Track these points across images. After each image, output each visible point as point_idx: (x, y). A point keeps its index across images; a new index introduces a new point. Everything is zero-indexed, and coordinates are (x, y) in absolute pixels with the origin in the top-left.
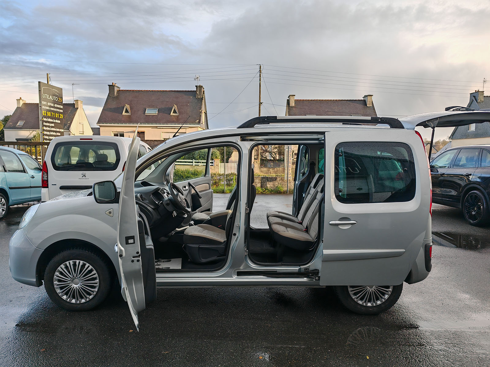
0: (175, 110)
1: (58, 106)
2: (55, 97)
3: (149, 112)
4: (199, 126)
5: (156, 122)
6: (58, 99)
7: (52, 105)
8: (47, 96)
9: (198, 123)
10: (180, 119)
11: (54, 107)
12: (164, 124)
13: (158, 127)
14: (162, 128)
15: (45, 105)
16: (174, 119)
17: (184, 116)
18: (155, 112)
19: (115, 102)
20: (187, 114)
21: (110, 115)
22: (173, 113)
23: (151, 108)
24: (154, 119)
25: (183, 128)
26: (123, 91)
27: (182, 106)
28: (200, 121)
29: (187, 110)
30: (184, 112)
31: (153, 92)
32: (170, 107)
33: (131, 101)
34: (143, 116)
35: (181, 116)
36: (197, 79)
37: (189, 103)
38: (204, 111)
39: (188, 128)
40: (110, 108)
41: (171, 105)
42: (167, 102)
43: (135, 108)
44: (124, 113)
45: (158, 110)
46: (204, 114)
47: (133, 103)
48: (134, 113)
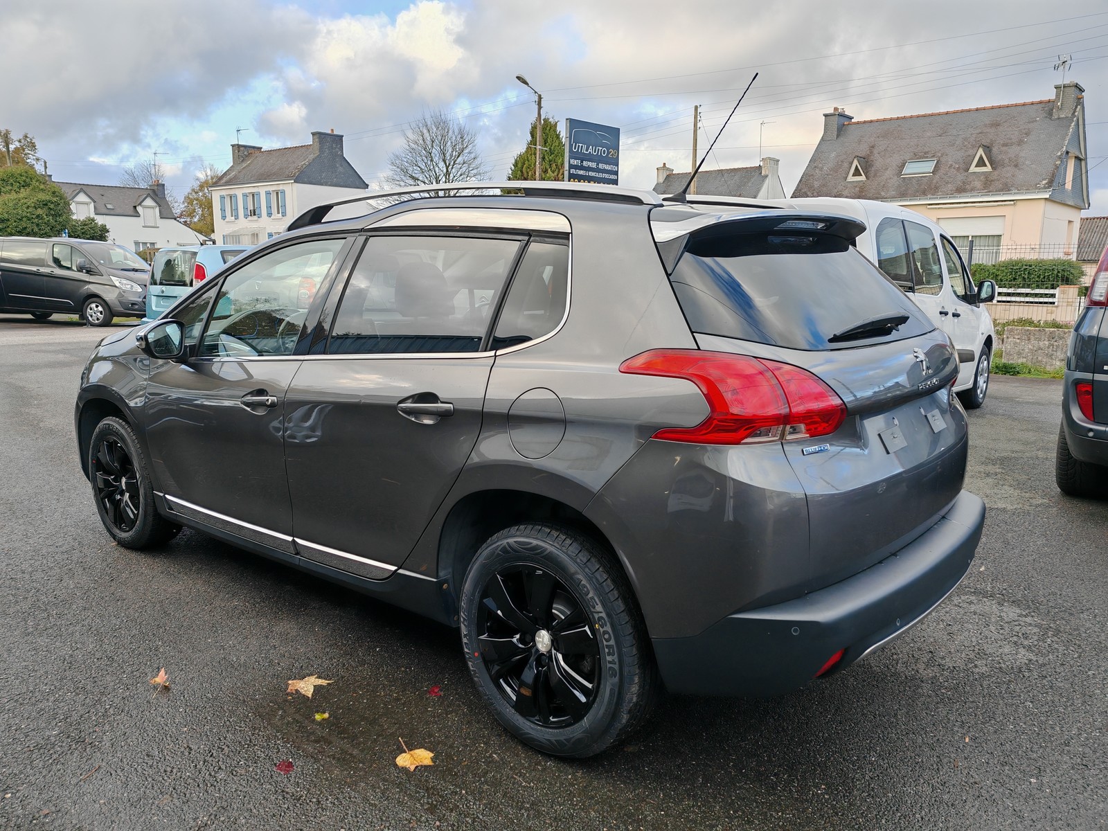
0: (981, 158)
1: (608, 167)
2: (600, 148)
3: (912, 169)
4: (1048, 196)
5: (924, 193)
6: (608, 153)
7: (593, 165)
8: (582, 146)
9: (1045, 188)
10: (992, 181)
11: (597, 170)
12: (944, 198)
13: (928, 207)
14: (939, 208)
15: (576, 167)
17: (1007, 172)
18: (927, 167)
19: (833, 155)
20: (1016, 166)
21: (816, 184)
22: (976, 167)
23: (918, 159)
24: (922, 187)
25: (998, 205)
26: (858, 123)
27: (1005, 145)
28: (1050, 184)
29: (1017, 156)
30: (1007, 161)
31: (932, 118)
32: (971, 152)
33: (873, 147)
34: (895, 181)
35: (996, 173)
36: (1062, 67)
37: (1027, 134)
38: (1074, 152)
39: (1012, 203)
40: (821, 169)
41: (973, 146)
42: (965, 139)
43: (878, 162)
44: (851, 178)
45: (937, 162)
46: (1071, 165)
47: (875, 151)
48: (875, 175)
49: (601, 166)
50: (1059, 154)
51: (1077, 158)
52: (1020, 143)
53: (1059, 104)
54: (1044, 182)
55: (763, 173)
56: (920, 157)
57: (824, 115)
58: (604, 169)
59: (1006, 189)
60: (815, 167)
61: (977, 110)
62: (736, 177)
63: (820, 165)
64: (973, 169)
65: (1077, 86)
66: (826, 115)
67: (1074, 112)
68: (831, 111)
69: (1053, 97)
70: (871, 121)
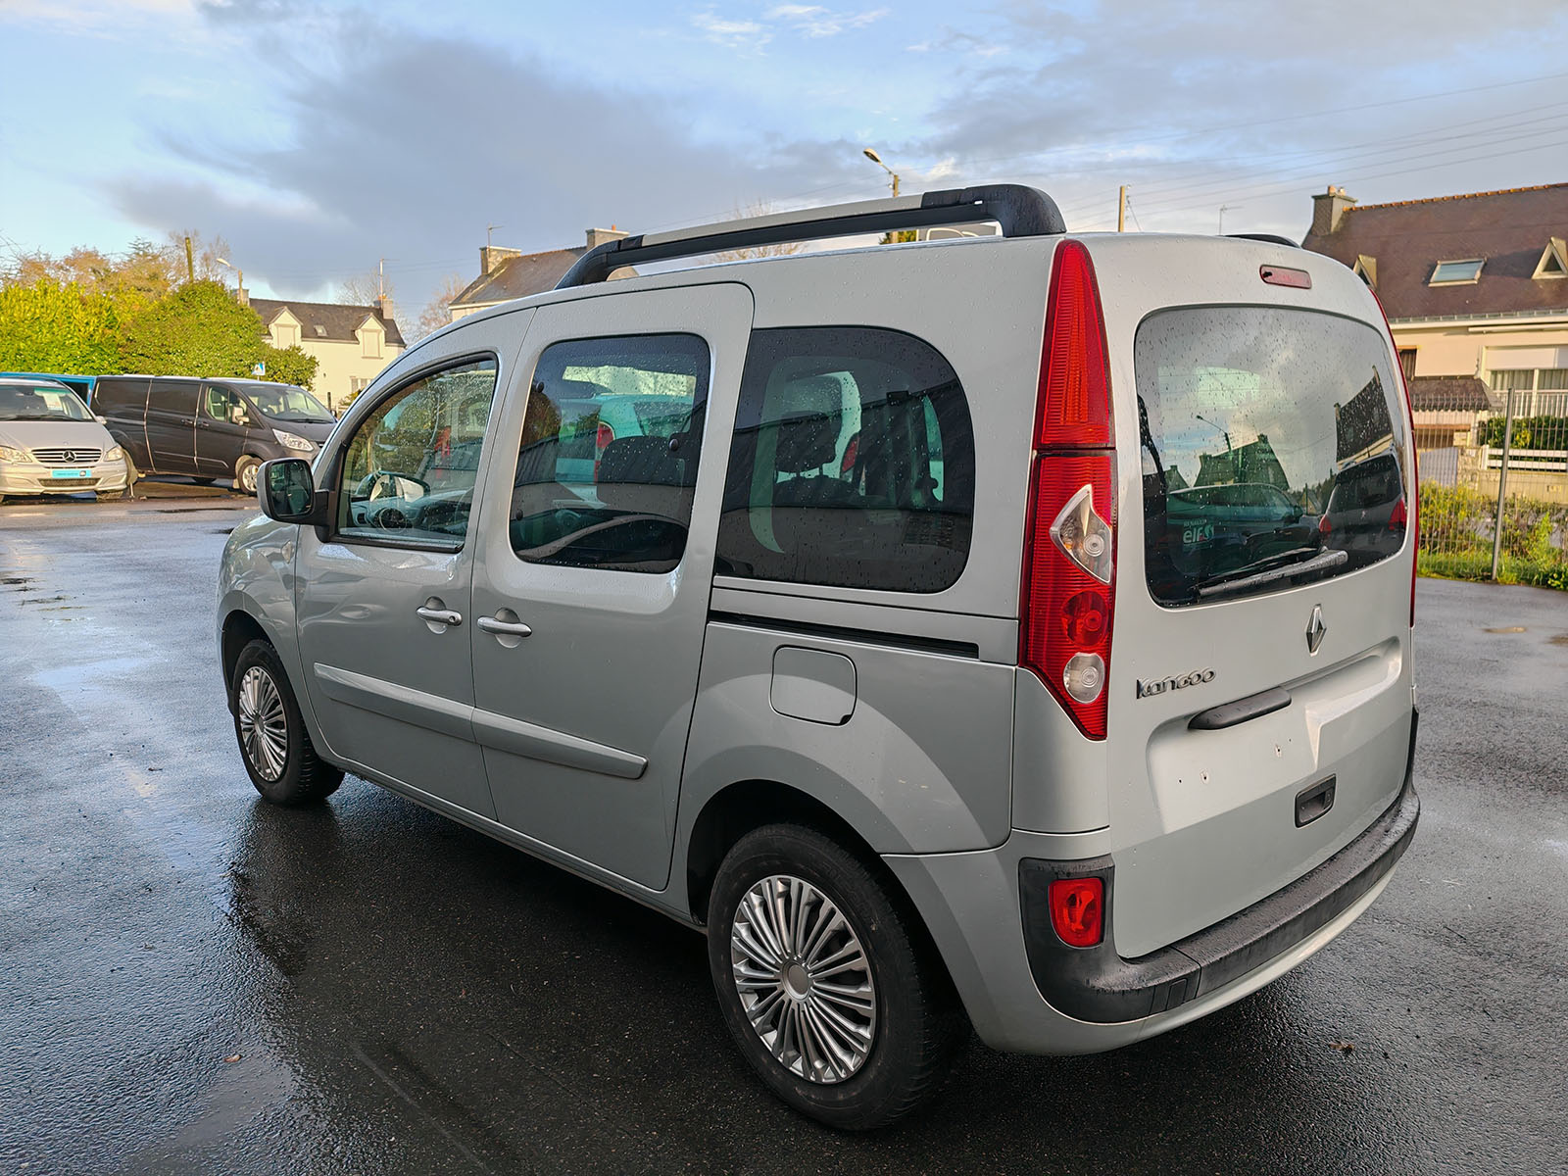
0: (1553, 258)
3: (1444, 276)
5: (1464, 311)
12: (1497, 316)
13: (1471, 329)
14: (1488, 332)
16: (1546, 295)
18: (1470, 271)
22: (1545, 270)
23: (1454, 259)
24: (1462, 300)
26: (1364, 209)
31: (1477, 200)
32: (1535, 246)
33: (1387, 242)
34: (1421, 292)
41: (1538, 238)
43: (1395, 266)
45: (1485, 264)
47: (1391, 249)
48: (1389, 285)
56: (1458, 253)
57: (1314, 197)
64: (1541, 273)
66: (1316, 198)
68: (1324, 192)
70: (1386, 206)
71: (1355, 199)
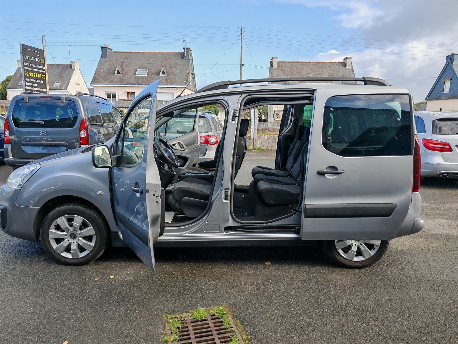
0: (163, 71)
1: (41, 67)
2: (37, 58)
3: (140, 73)
5: (146, 83)
6: (40, 61)
7: (34, 66)
8: (28, 57)
9: (185, 84)
10: (168, 80)
11: (36, 68)
15: (27, 66)
16: (163, 80)
17: (172, 77)
18: (145, 73)
19: (107, 64)
20: (175, 75)
21: (102, 76)
22: (162, 74)
24: (144, 80)
25: (171, 89)
26: (114, 52)
27: (170, 67)
28: (187, 82)
29: (175, 71)
30: (172, 73)
31: (143, 54)
32: (159, 68)
33: (123, 62)
34: (133, 77)
35: (169, 77)
36: (185, 41)
37: (177, 64)
38: (191, 72)
39: (176, 88)
40: (103, 69)
41: (160, 67)
42: (156, 64)
43: (126, 69)
44: (116, 74)
45: (148, 71)
46: (191, 75)
47: (124, 64)
48: (125, 74)
49: (38, 66)
50: (188, 72)
51: (192, 74)
52: (175, 67)
53: (185, 54)
54: (185, 82)
55: (72, 68)
56: (142, 68)
57: (101, 47)
58: (39, 68)
59: (173, 83)
60: (100, 68)
61: (159, 53)
62: (60, 69)
63: (102, 68)
64: (161, 75)
65: (189, 49)
66: (102, 47)
67: (190, 58)
68: (104, 46)
69: (183, 51)
70: (120, 52)
71: (112, 49)
